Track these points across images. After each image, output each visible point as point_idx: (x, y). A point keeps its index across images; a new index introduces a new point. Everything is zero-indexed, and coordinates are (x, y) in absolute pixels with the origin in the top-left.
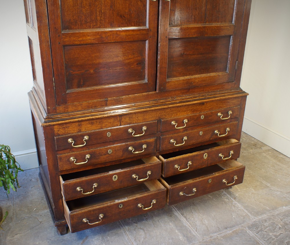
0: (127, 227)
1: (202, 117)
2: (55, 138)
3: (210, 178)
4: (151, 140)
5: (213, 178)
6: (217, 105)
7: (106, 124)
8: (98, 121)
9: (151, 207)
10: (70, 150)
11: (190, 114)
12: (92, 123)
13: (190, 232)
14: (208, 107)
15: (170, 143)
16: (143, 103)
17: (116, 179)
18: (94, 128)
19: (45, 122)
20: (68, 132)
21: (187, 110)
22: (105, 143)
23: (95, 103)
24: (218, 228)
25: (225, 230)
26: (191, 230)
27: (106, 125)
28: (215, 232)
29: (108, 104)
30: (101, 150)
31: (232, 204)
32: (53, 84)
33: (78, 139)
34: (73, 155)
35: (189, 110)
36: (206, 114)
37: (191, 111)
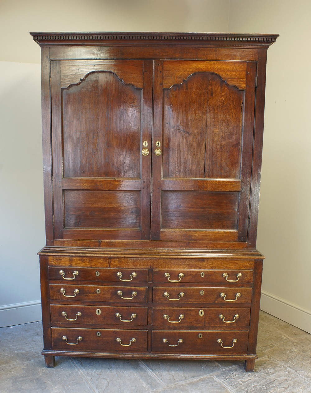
1: (202, 275)
2: (49, 267)
4: (142, 288)
6: (221, 264)
8: (88, 259)
10: (61, 282)
11: (187, 269)
12: (82, 261)
14: (209, 265)
18: (85, 266)
19: (42, 252)
20: (60, 265)
21: (184, 264)
23: (88, 242)
27: (96, 264)
29: (101, 246)
30: (89, 287)
33: (68, 272)
34: (63, 287)
35: (186, 264)
36: (208, 272)
37: (188, 266)
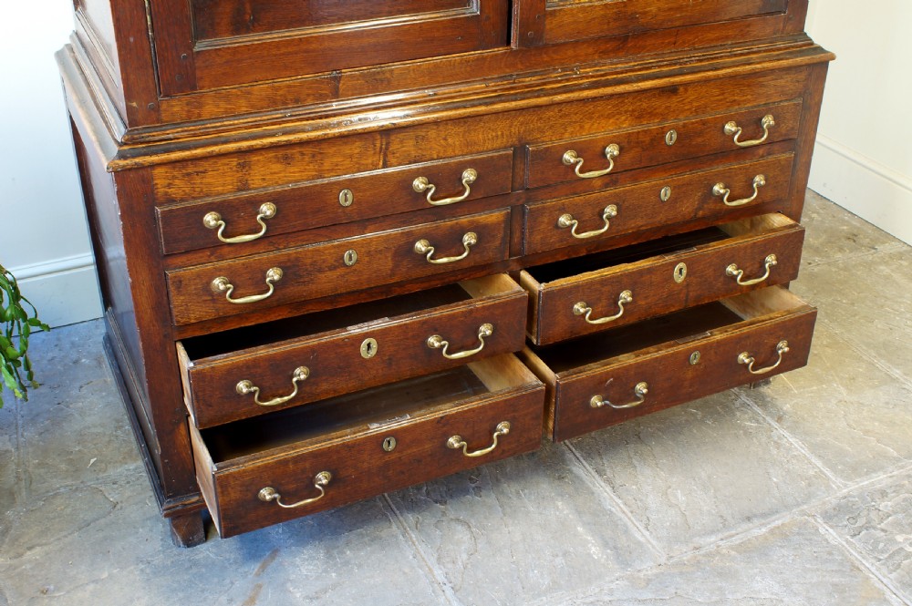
0: (411, 518)
1: (670, 138)
2: (159, 210)
3: (693, 348)
4: (494, 217)
5: (704, 350)
6: (723, 94)
7: (335, 160)
8: (308, 150)
9: (494, 446)
10: (212, 254)
11: (627, 127)
12: (287, 160)
13: (626, 531)
14: (690, 103)
15: (557, 226)
16: (462, 89)
17: (373, 352)
18: (295, 177)
19: (122, 156)
20: (201, 191)
21: (618, 114)
22: (333, 228)
23: (295, 86)
24: (722, 516)
25: (745, 526)
26: (629, 523)
27: (337, 165)
28: (713, 532)
29: (341, 91)
30: (318, 250)
31: (770, 437)
32: (144, 21)
33: (237, 214)
34: (220, 270)
35: (626, 112)
36: (684, 126)
37: (631, 115)
